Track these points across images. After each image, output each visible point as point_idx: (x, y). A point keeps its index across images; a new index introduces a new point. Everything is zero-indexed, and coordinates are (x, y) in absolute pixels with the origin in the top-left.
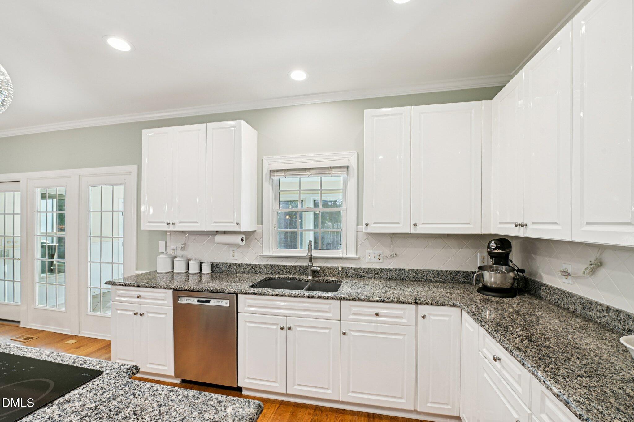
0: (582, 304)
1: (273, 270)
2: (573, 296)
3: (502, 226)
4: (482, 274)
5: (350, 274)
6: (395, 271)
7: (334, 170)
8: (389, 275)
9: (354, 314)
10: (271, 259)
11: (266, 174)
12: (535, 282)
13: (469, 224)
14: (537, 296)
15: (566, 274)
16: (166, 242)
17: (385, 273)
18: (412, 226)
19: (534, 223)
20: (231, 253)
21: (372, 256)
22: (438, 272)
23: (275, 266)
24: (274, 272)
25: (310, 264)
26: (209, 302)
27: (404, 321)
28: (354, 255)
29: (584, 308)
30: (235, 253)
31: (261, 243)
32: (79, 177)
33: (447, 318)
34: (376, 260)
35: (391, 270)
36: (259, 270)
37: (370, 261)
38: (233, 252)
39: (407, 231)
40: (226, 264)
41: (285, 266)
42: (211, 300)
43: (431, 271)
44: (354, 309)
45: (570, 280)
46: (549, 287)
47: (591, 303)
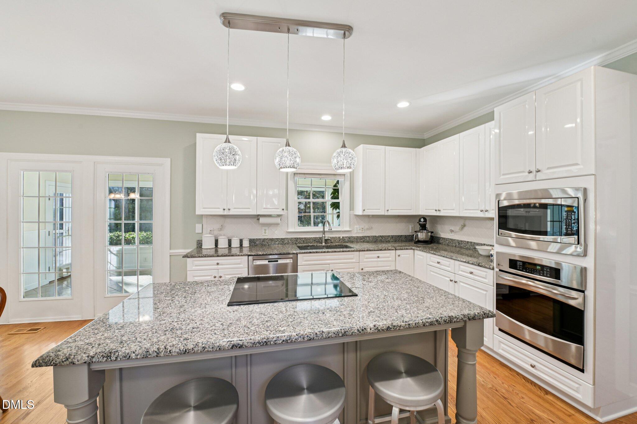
0: (458, 242)
1: (297, 241)
2: (455, 240)
3: (427, 211)
4: (417, 235)
5: (347, 241)
6: (371, 237)
7: (337, 176)
8: (368, 239)
9: (367, 258)
10: (293, 234)
11: (291, 175)
12: (437, 237)
13: (411, 210)
14: (438, 243)
15: (452, 231)
16: (202, 225)
17: (366, 238)
18: (386, 211)
19: (444, 210)
20: (264, 231)
21: (358, 229)
22: (392, 237)
23: (298, 238)
24: (297, 242)
25: (324, 236)
26: (277, 261)
27: (390, 259)
28: (348, 229)
29: (459, 244)
30: (267, 231)
31: (287, 223)
32: (94, 163)
33: (408, 255)
34: (361, 231)
35: (369, 237)
36: (286, 242)
37: (357, 232)
38: (265, 230)
39: (383, 214)
40: (260, 239)
41: (305, 238)
42: (278, 260)
43: (389, 236)
44: (367, 256)
45: (453, 234)
46: (444, 238)
47: (462, 241)
